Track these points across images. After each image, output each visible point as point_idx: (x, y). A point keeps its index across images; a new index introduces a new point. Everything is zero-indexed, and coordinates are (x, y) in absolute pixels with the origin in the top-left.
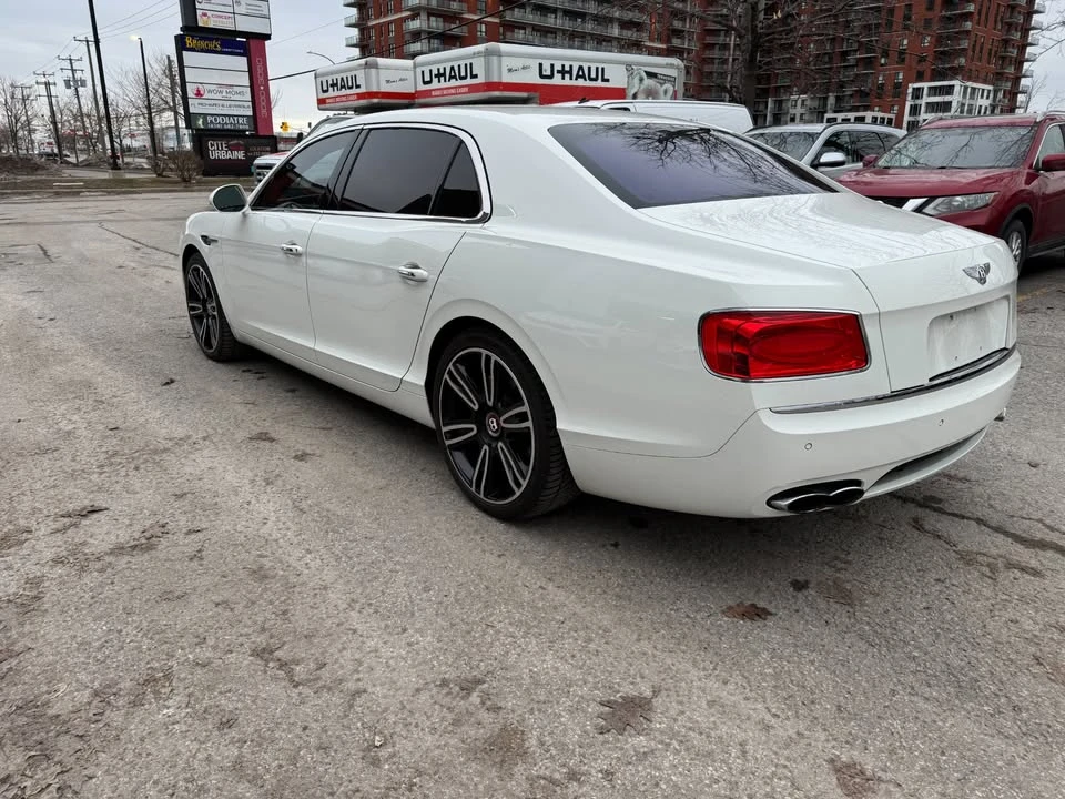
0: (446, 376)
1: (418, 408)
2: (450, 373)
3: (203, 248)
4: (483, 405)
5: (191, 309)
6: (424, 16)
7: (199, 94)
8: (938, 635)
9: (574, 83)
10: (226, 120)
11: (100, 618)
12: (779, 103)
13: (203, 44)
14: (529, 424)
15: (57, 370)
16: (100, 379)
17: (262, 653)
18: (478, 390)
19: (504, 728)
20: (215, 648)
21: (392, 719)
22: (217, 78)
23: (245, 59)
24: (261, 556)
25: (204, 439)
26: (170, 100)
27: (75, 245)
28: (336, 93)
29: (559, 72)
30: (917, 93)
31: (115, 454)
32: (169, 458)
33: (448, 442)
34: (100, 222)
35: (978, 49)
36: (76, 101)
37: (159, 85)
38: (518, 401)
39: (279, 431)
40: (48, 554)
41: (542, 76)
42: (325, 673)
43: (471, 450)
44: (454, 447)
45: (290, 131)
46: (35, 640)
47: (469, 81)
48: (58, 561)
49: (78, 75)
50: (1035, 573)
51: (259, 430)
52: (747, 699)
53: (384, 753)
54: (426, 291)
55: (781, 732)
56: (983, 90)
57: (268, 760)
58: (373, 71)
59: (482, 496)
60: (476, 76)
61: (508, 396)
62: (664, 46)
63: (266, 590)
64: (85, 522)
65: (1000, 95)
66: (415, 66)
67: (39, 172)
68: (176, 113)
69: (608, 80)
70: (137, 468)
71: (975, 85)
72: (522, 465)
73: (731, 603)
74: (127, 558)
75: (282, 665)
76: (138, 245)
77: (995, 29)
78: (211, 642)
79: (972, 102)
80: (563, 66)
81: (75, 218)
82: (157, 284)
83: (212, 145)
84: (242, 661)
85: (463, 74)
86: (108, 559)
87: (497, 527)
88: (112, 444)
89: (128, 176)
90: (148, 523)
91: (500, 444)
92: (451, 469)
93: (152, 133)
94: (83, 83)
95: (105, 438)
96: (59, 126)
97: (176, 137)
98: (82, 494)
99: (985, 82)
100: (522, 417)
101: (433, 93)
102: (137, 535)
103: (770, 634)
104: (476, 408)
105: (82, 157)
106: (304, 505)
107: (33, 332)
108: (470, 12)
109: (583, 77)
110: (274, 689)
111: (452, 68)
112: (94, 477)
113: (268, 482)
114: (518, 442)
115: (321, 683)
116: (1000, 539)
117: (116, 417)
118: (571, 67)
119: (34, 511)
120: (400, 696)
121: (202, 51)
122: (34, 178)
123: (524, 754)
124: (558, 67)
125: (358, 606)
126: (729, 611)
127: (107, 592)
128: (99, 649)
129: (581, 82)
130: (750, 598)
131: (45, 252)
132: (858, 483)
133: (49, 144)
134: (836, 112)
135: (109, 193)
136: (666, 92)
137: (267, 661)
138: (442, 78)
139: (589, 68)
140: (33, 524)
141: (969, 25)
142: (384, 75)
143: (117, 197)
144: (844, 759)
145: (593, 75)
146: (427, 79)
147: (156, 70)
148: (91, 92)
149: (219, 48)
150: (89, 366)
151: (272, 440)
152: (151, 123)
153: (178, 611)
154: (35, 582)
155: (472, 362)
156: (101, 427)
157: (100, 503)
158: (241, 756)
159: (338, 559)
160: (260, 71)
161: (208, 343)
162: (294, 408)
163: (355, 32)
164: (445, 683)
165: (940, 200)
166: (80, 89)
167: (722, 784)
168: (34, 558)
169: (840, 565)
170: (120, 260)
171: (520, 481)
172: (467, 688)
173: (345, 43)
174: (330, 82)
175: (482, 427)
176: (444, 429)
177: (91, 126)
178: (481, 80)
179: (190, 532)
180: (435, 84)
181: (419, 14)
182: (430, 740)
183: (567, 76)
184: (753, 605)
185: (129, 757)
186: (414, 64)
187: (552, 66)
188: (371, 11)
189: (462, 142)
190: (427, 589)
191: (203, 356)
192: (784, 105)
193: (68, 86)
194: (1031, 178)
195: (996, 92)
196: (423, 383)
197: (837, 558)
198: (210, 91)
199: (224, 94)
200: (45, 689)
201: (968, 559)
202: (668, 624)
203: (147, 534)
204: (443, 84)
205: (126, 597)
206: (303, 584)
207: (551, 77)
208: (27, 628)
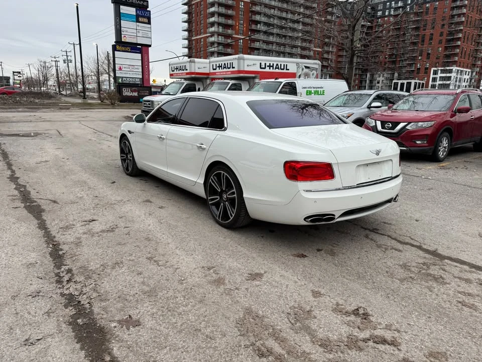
0: (210, 180)
1: (201, 191)
2: (212, 179)
3: (129, 135)
4: (222, 190)
5: (121, 156)
6: (216, 36)
7: (120, 69)
8: (359, 265)
9: (274, 71)
10: (131, 79)
11: (100, 248)
12: (372, 75)
13: (123, 48)
14: (235, 195)
15: (73, 177)
16: (89, 180)
17: (150, 259)
18: (221, 185)
19: (219, 278)
20: (135, 257)
21: (187, 274)
22: (128, 62)
23: (140, 55)
24: (148, 235)
25: (128, 201)
26: (107, 70)
27: (71, 131)
28: (178, 72)
29: (268, 66)
30: (435, 73)
31: (98, 204)
32: (116, 206)
33: (210, 203)
34: (80, 121)
35: (463, 53)
36: (67, 69)
37: (103, 63)
38: (232, 188)
39: (153, 199)
40: (81, 231)
41: (261, 68)
42: (168, 264)
43: (217, 205)
44: (212, 204)
45: (156, 83)
46: (82, 252)
47: (231, 69)
48: (84, 233)
49: (69, 58)
50: (400, 251)
51: (146, 199)
52: (292, 276)
53: (184, 282)
54: (205, 152)
55: (300, 283)
56: (466, 72)
57: (151, 282)
58: (193, 64)
59: (220, 220)
60: (234, 68)
61: (229, 186)
62: (321, 50)
63: (150, 243)
64: (91, 223)
65: (474, 74)
66: (210, 63)
67: (53, 99)
68: (109, 75)
69: (288, 70)
70: (106, 209)
71: (462, 69)
72: (233, 209)
73: (295, 253)
74: (106, 233)
75: (155, 261)
76: (96, 131)
77: (471, 45)
78: (134, 255)
79: (461, 77)
80: (270, 64)
81: (70, 119)
82: (104, 147)
83: (124, 90)
84: (143, 260)
85: (229, 66)
86: (100, 233)
87: (225, 230)
88: (96, 201)
89: (90, 101)
90: (111, 225)
91: (227, 203)
92: (211, 212)
93: (99, 83)
94: (71, 61)
95: (93, 199)
96: (60, 79)
97: (108, 85)
98: (89, 216)
99: (467, 68)
100: (233, 193)
101: (217, 74)
102: (108, 228)
103: (305, 261)
104: (219, 191)
105: (69, 92)
106: (162, 221)
107: (62, 163)
108: (236, 34)
109: (278, 68)
110: (153, 267)
111: (225, 64)
112: (92, 211)
113: (150, 214)
114: (232, 201)
115: (166, 266)
116: (393, 242)
117: (96, 193)
118: (273, 64)
119: (74, 220)
120: (190, 270)
121: (123, 51)
122: (50, 101)
123: (224, 284)
124: (268, 64)
125: (178, 249)
126: (294, 255)
127: (101, 242)
128: (101, 255)
129: (277, 70)
130: (302, 252)
131: (59, 133)
132: (334, 215)
133: (54, 86)
134: (398, 80)
135: (82, 109)
136: (313, 74)
137: (151, 260)
138: (220, 68)
139: (281, 65)
140: (74, 223)
141: (459, 43)
142: (197, 65)
143: (85, 111)
144: (316, 290)
145: (282, 68)
146: (215, 68)
147: (102, 57)
148: (74, 65)
149: (130, 50)
150: (85, 176)
151: (151, 202)
152: (98, 78)
153: (123, 247)
154: (79, 238)
155: (218, 176)
156: (92, 196)
157: (95, 218)
158: (144, 280)
159: (173, 236)
160: (146, 60)
161: (127, 169)
162: (158, 193)
163: (186, 42)
164: (203, 267)
165: (413, 123)
166: (69, 64)
167: (279, 293)
168: (77, 232)
169: (335, 245)
170: (89, 137)
171: (232, 213)
172: (209, 269)
173: (182, 46)
174: (175, 68)
175: (221, 197)
176: (209, 198)
177: (73, 79)
178: (236, 69)
179: (125, 227)
180: (218, 70)
181: (214, 35)
182: (197, 280)
183: (271, 68)
184: (302, 254)
185: (113, 279)
186: (210, 61)
187: (265, 64)
188: (194, 33)
189: (219, 105)
190: (200, 245)
191: (125, 174)
192: (374, 76)
193: (65, 63)
194: (452, 116)
195: (472, 72)
196: (203, 182)
197: (334, 243)
198: (125, 68)
199: (131, 69)
200: (87, 264)
201: (379, 246)
202: (274, 257)
203: (112, 227)
204: (221, 70)
205: (107, 243)
206: (162, 242)
207: (265, 68)
208: (79, 249)
